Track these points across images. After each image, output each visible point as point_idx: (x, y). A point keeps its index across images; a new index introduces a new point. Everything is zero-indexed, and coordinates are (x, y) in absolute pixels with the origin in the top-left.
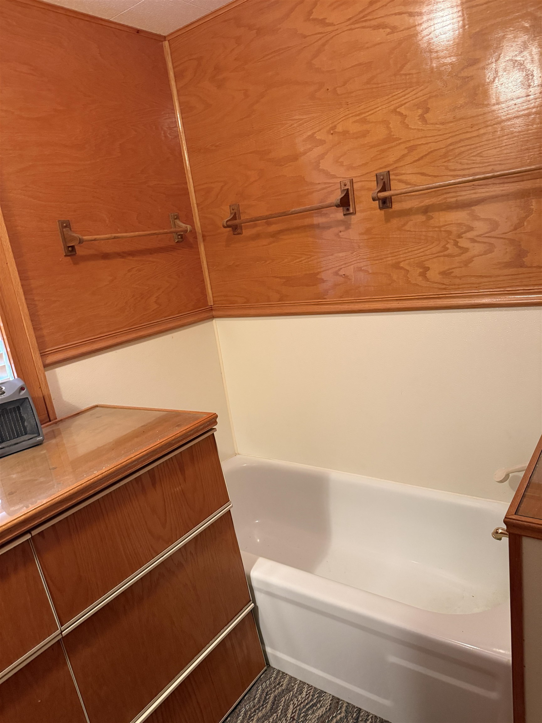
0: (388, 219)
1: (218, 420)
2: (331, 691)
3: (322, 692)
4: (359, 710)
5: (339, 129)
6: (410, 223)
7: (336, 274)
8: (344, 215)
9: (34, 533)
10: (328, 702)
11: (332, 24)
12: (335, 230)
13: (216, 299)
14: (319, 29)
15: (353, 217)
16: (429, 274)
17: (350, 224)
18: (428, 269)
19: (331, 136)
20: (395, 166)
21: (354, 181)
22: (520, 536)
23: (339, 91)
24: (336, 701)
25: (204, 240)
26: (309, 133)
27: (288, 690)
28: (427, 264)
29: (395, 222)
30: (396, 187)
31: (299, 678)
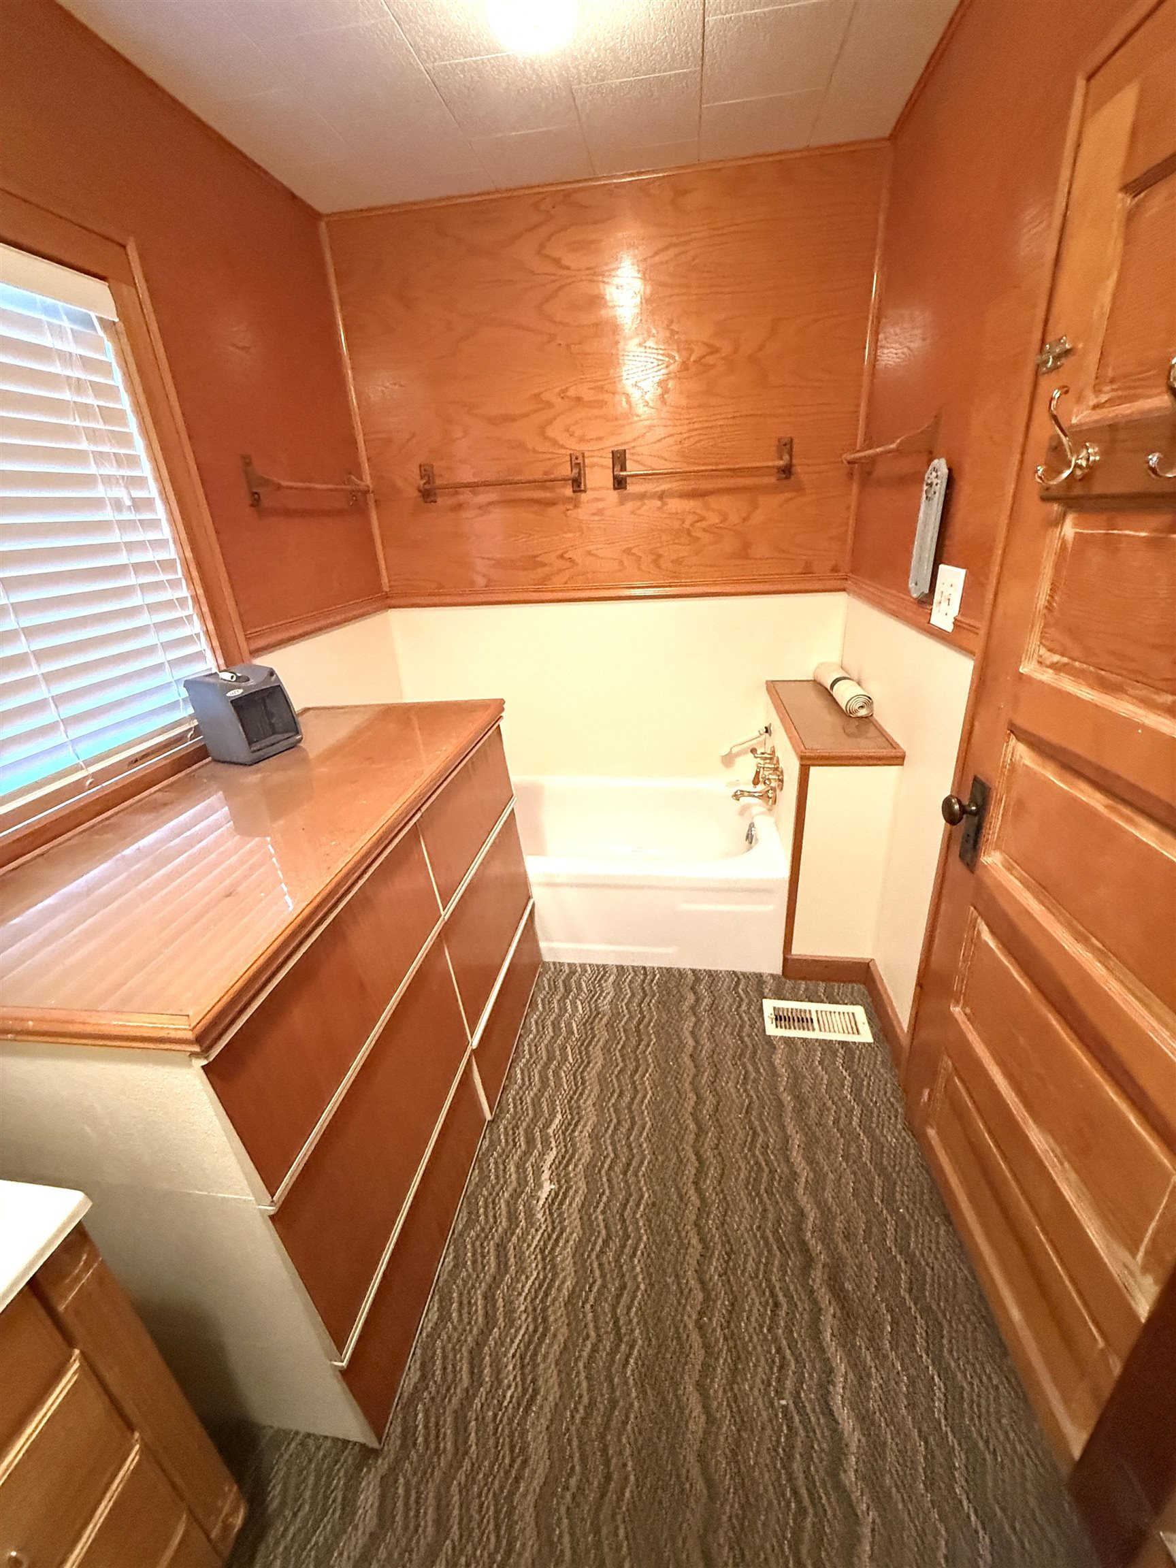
0: (622, 502)
1: (505, 706)
2: (611, 961)
3: (603, 966)
4: (644, 968)
5: (572, 392)
6: (645, 508)
7: (562, 557)
8: (574, 492)
9: (423, 809)
10: (615, 970)
11: (568, 268)
12: (562, 508)
13: (392, 583)
14: (551, 268)
15: (583, 495)
16: (661, 562)
17: (580, 502)
18: (660, 556)
19: (560, 399)
20: (633, 444)
21: (586, 454)
22: (809, 766)
23: (574, 348)
24: (621, 970)
25: (377, 506)
26: (537, 391)
27: (573, 973)
28: (660, 551)
29: (630, 505)
30: (632, 468)
31: (577, 961)
